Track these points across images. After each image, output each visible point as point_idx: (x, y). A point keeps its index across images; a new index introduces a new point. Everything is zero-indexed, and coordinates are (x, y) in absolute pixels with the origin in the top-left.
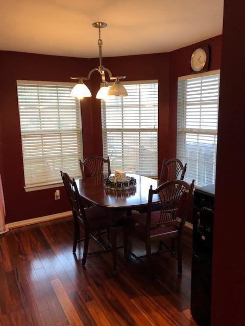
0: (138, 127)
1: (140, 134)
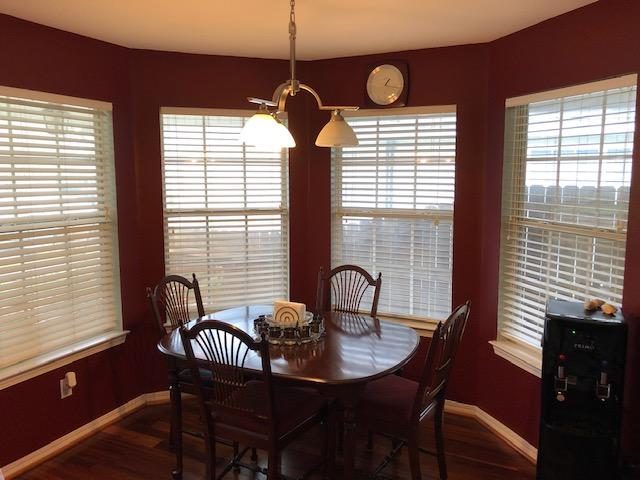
0: (241, 206)
1: (246, 221)
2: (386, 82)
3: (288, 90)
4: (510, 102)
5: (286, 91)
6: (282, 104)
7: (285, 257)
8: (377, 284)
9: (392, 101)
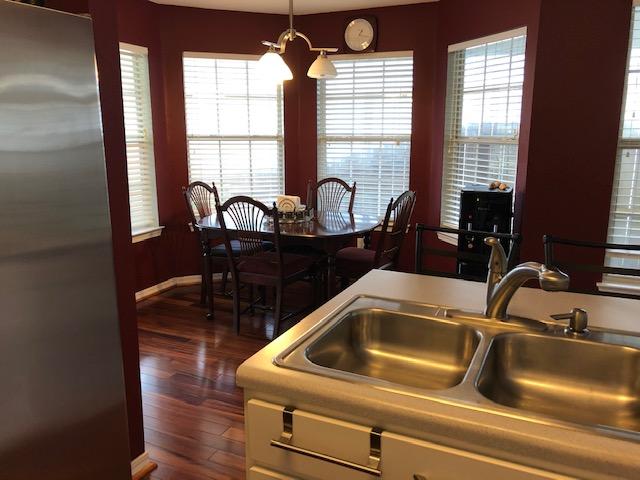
0: (246, 132)
1: (250, 145)
2: (359, 33)
3: (288, 36)
4: (451, 48)
5: (286, 37)
6: (283, 47)
7: (281, 175)
8: (353, 190)
9: (365, 48)
